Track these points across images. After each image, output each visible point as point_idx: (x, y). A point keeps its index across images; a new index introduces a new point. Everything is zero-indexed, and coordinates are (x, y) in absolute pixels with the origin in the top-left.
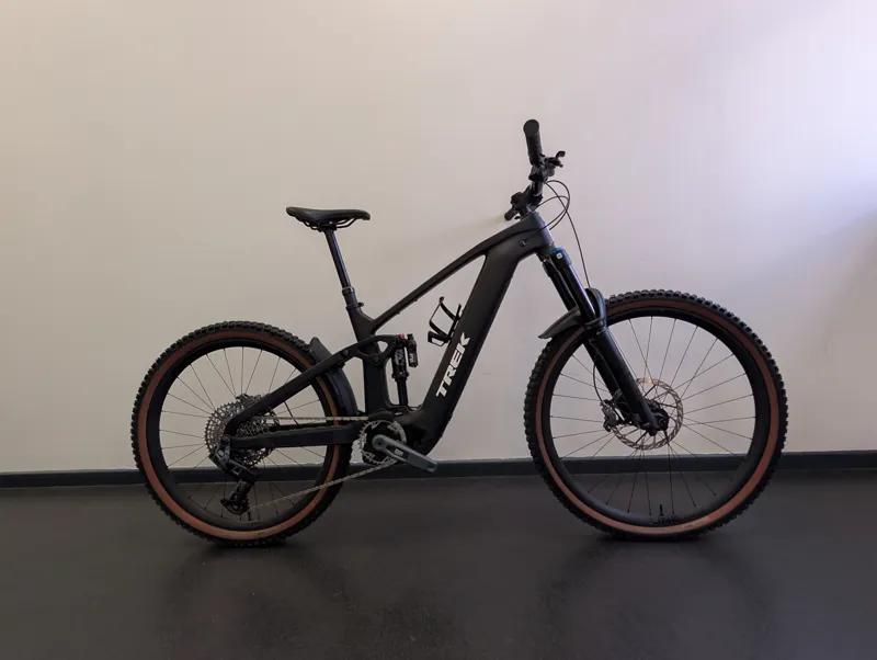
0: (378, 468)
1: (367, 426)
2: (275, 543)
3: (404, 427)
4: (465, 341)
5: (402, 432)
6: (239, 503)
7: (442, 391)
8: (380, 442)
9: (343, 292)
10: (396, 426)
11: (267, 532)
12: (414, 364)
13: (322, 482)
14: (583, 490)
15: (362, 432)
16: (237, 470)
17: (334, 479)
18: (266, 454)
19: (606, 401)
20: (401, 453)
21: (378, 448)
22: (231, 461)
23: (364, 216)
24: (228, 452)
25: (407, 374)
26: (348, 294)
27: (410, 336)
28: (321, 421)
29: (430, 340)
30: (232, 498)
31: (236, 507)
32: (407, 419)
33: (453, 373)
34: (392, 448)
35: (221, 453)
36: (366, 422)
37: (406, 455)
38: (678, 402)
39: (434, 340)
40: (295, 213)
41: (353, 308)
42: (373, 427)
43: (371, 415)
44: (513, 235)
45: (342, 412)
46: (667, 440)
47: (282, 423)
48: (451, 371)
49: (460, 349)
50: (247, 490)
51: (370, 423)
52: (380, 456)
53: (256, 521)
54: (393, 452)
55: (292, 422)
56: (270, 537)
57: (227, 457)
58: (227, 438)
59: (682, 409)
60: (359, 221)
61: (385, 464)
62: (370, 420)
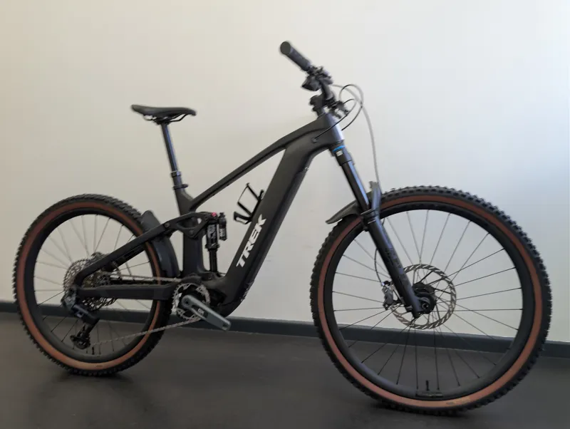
0: (187, 322)
1: (180, 287)
2: (110, 374)
3: (209, 290)
4: (261, 222)
5: (207, 294)
6: (82, 340)
7: (242, 262)
8: (187, 302)
9: (172, 174)
10: (202, 289)
11: (104, 365)
12: (224, 238)
13: (147, 328)
14: (357, 359)
15: (176, 291)
16: (81, 313)
17: (155, 328)
18: (112, 302)
19: (386, 283)
20: (203, 312)
21: (185, 306)
22: (76, 307)
23: (192, 113)
24: (74, 298)
25: (217, 246)
26: (175, 176)
27: (222, 214)
28: (149, 280)
29: (235, 219)
30: (79, 335)
31: (81, 343)
32: (212, 284)
33: (250, 248)
34: (196, 307)
35: (69, 299)
36: (180, 283)
37: (206, 314)
38: (452, 288)
39: (238, 219)
40: (139, 110)
41: (179, 188)
42: (185, 288)
43: (184, 279)
44: (308, 133)
45: (164, 274)
46: (440, 322)
47: (124, 278)
48: (249, 246)
49: (258, 228)
50: (90, 330)
51: (183, 285)
52: (189, 313)
53: (98, 355)
54: (197, 310)
55: (131, 279)
56: (105, 370)
57: (73, 303)
58: (74, 288)
59: (455, 296)
60: (189, 117)
61: (192, 320)
62: (183, 282)
